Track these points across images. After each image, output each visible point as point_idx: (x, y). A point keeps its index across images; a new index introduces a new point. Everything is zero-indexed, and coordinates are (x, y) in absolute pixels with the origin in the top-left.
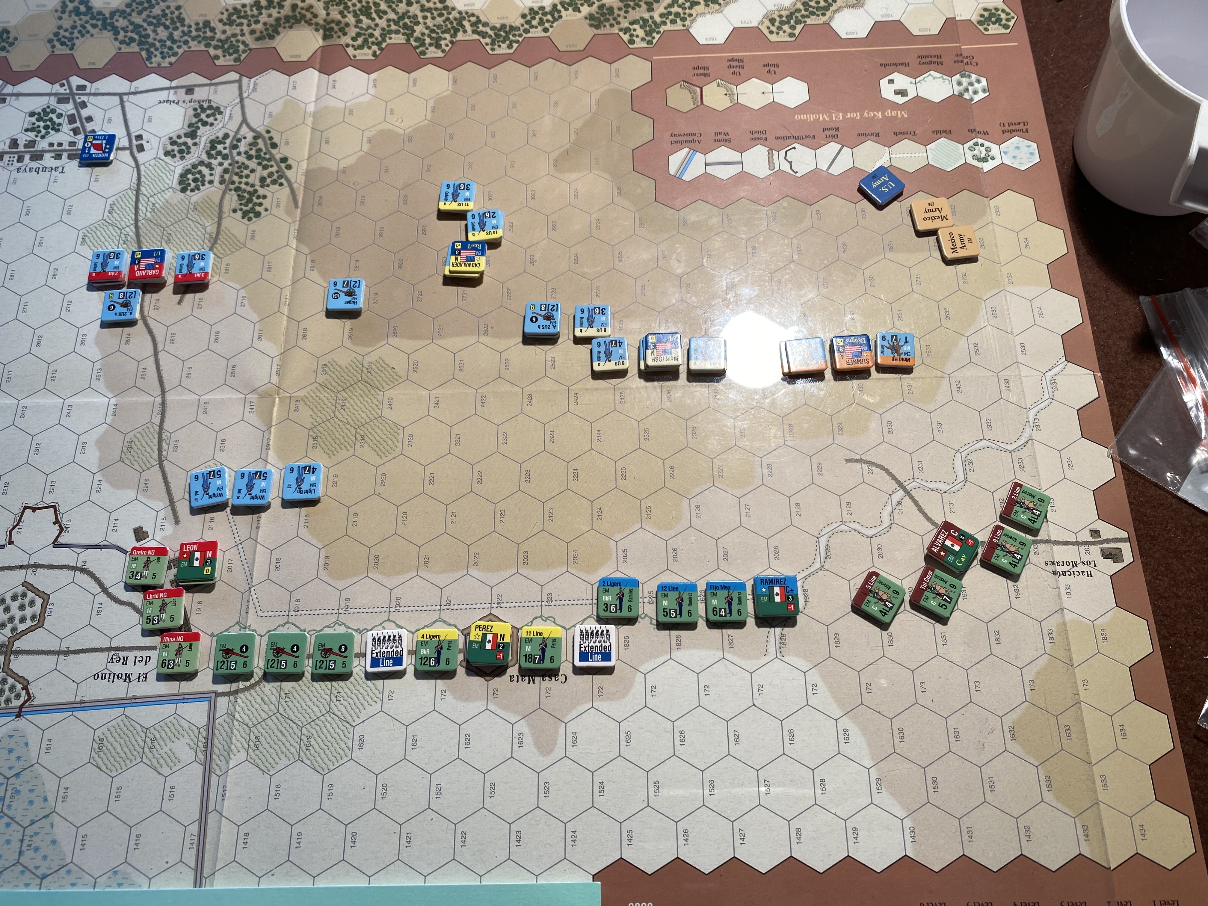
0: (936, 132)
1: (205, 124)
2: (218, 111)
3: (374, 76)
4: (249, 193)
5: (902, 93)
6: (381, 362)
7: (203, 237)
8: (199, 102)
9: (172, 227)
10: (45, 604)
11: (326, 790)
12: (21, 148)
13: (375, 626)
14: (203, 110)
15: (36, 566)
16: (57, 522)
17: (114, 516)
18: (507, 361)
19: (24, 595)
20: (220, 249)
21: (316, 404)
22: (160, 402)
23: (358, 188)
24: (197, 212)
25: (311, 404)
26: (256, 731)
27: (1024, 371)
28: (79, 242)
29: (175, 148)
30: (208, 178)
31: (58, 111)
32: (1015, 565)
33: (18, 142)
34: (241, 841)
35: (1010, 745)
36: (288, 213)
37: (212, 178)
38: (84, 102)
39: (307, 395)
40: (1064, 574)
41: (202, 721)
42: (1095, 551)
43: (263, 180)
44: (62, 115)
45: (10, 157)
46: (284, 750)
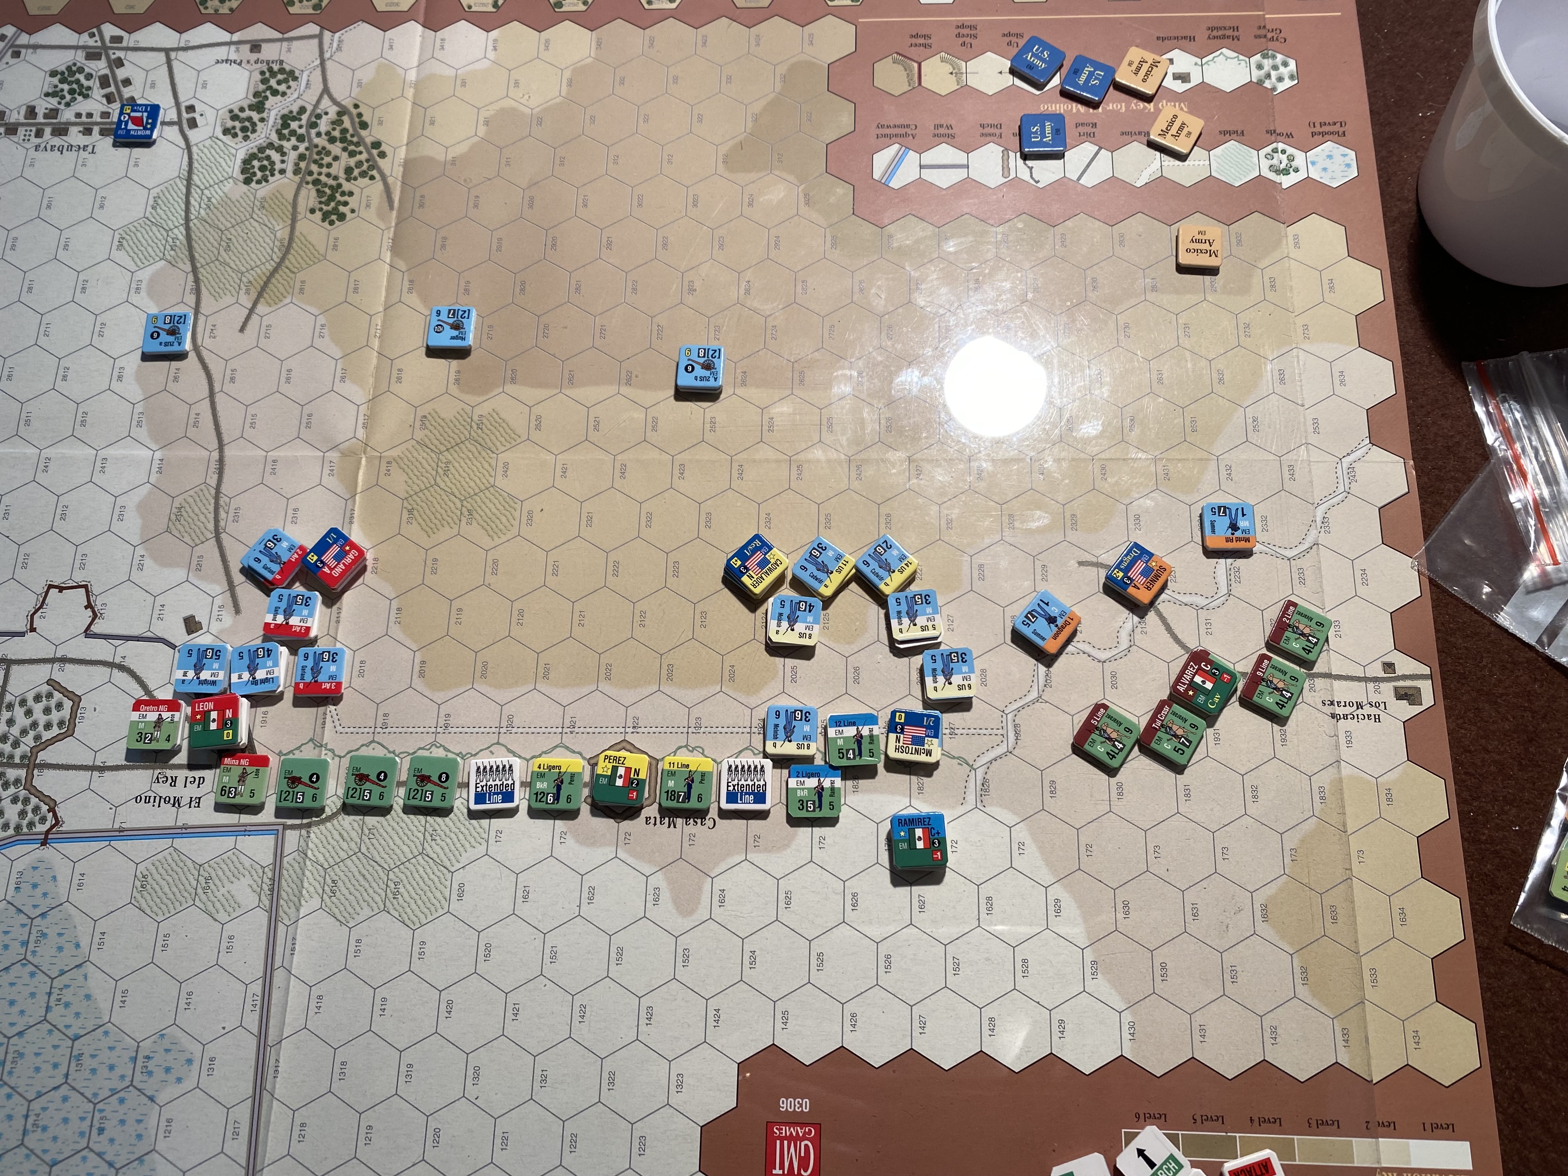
0: (1224, 133)
1: (275, 93)
2: (292, 75)
3: (494, 34)
4: (331, 187)
5: (1183, 77)
6: (495, 415)
7: (271, 245)
8: (268, 62)
9: (232, 230)
10: (75, 708)
11: (416, 949)
12: (40, 119)
13: (481, 750)
14: (273, 74)
15: (64, 660)
16: (89, 606)
17: (160, 600)
18: (655, 420)
19: (50, 696)
20: (293, 261)
21: (412, 467)
22: (217, 458)
23: (470, 185)
24: (264, 211)
25: (405, 467)
26: (332, 874)
27: (1315, 455)
28: (114, 247)
29: (237, 124)
30: (278, 166)
31: (87, 70)
32: (1283, 706)
33: (37, 110)
34: (313, 1005)
35: (1261, 928)
36: (381, 215)
37: (284, 166)
38: (119, 59)
39: (402, 456)
40: (1345, 717)
41: (267, 858)
42: (1387, 689)
43: (349, 171)
44: (91, 75)
45: (26, 131)
46: (366, 897)
